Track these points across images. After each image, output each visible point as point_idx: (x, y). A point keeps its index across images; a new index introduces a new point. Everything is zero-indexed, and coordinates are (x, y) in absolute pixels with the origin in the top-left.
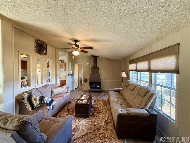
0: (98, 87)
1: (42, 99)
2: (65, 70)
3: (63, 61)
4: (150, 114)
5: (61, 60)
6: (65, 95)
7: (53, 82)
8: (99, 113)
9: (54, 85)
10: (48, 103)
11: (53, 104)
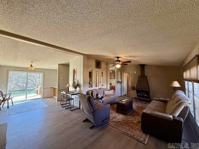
0: (146, 95)
1: (97, 95)
2: (115, 78)
3: (114, 70)
4: (173, 119)
5: (112, 70)
6: (112, 96)
7: (105, 87)
8: (137, 115)
9: (105, 89)
10: (100, 97)
11: (103, 99)
